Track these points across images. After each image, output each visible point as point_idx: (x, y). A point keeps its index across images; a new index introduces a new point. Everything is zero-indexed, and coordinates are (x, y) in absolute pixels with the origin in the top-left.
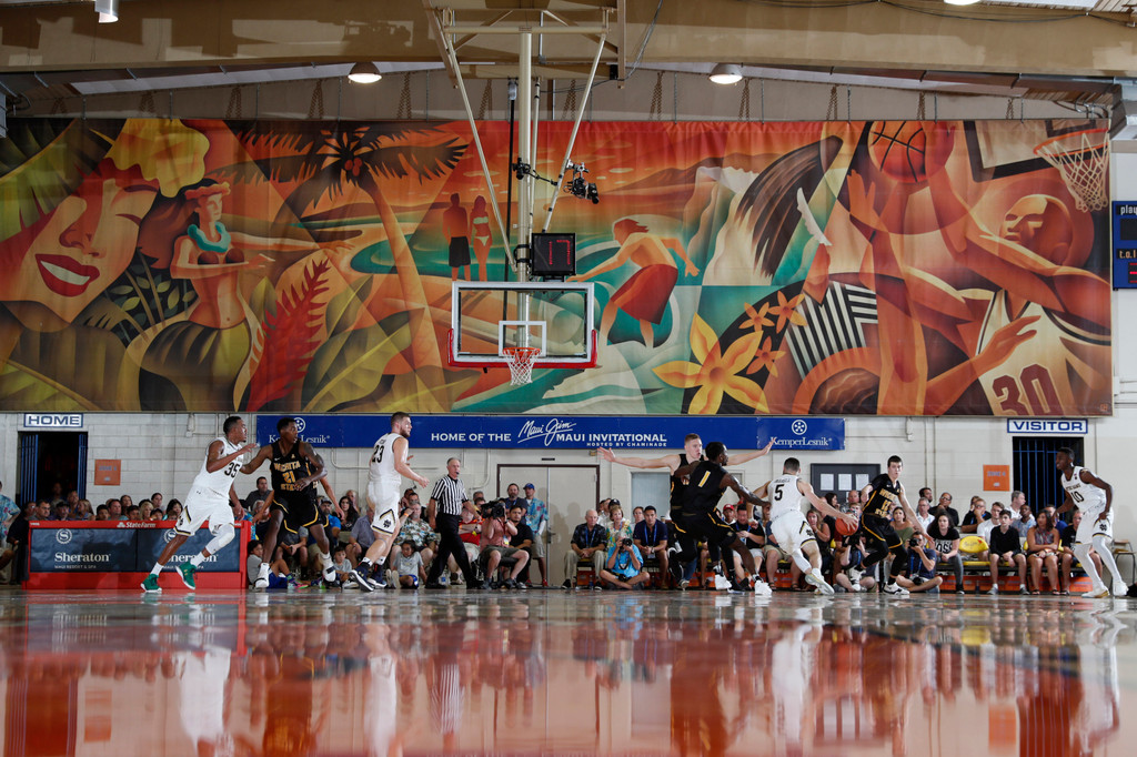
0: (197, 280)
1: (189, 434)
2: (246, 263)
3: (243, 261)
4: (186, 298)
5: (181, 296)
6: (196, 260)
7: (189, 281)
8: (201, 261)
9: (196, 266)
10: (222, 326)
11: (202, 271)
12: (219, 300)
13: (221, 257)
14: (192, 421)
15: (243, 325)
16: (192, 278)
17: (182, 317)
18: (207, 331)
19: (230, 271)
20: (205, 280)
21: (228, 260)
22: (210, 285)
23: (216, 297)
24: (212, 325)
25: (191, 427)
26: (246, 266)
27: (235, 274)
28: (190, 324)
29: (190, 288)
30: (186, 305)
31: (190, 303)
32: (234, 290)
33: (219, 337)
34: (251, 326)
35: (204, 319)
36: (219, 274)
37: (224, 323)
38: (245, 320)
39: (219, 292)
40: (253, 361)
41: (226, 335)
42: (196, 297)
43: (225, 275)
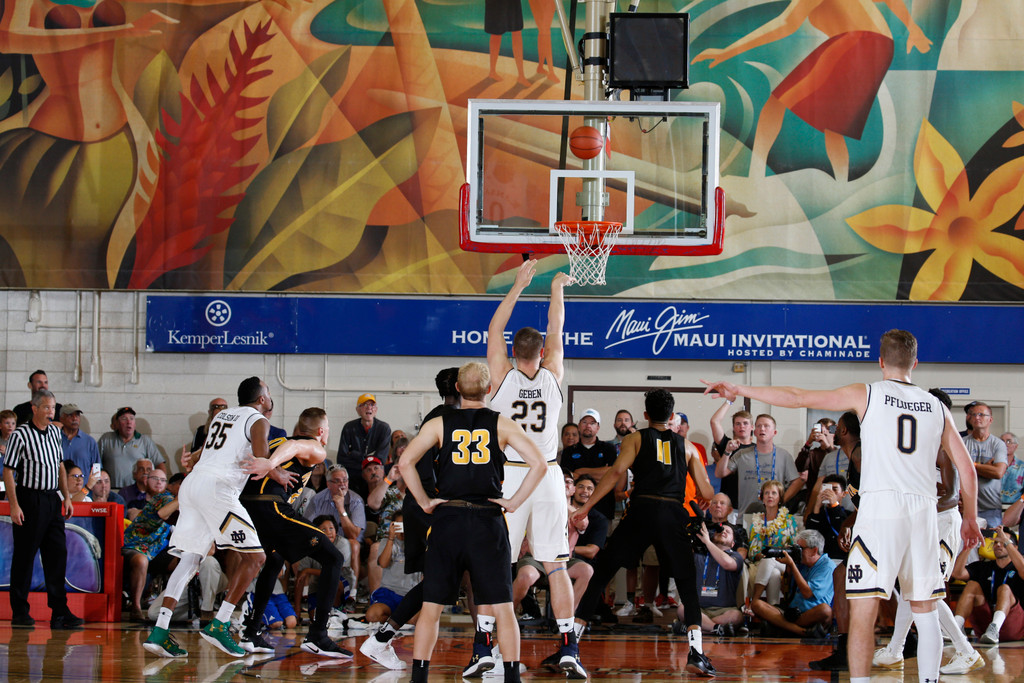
0: (43, 56)
1: (30, 327)
2: (129, 25)
3: (123, 22)
4: (25, 88)
5: (17, 84)
6: (41, 21)
7: (29, 58)
8: (51, 22)
9: (42, 32)
10: (86, 137)
11: (53, 40)
12: (82, 92)
13: (86, 16)
14: (35, 304)
15: (123, 137)
16: (35, 52)
17: (17, 122)
18: (61, 147)
19: (101, 39)
20: (58, 57)
21: (97, 21)
22: (66, 65)
23: (76, 85)
24: (70, 137)
25: (34, 315)
26: (130, 30)
27: (109, 46)
28: (31, 134)
29: (32, 70)
30: (25, 100)
31: (32, 97)
32: (108, 73)
33: (81, 157)
34: (137, 138)
35: (56, 125)
36: (82, 45)
37: (90, 132)
38: (126, 128)
39: (82, 77)
40: (139, 198)
41: (94, 153)
42: (42, 86)
43: (92, 47)
